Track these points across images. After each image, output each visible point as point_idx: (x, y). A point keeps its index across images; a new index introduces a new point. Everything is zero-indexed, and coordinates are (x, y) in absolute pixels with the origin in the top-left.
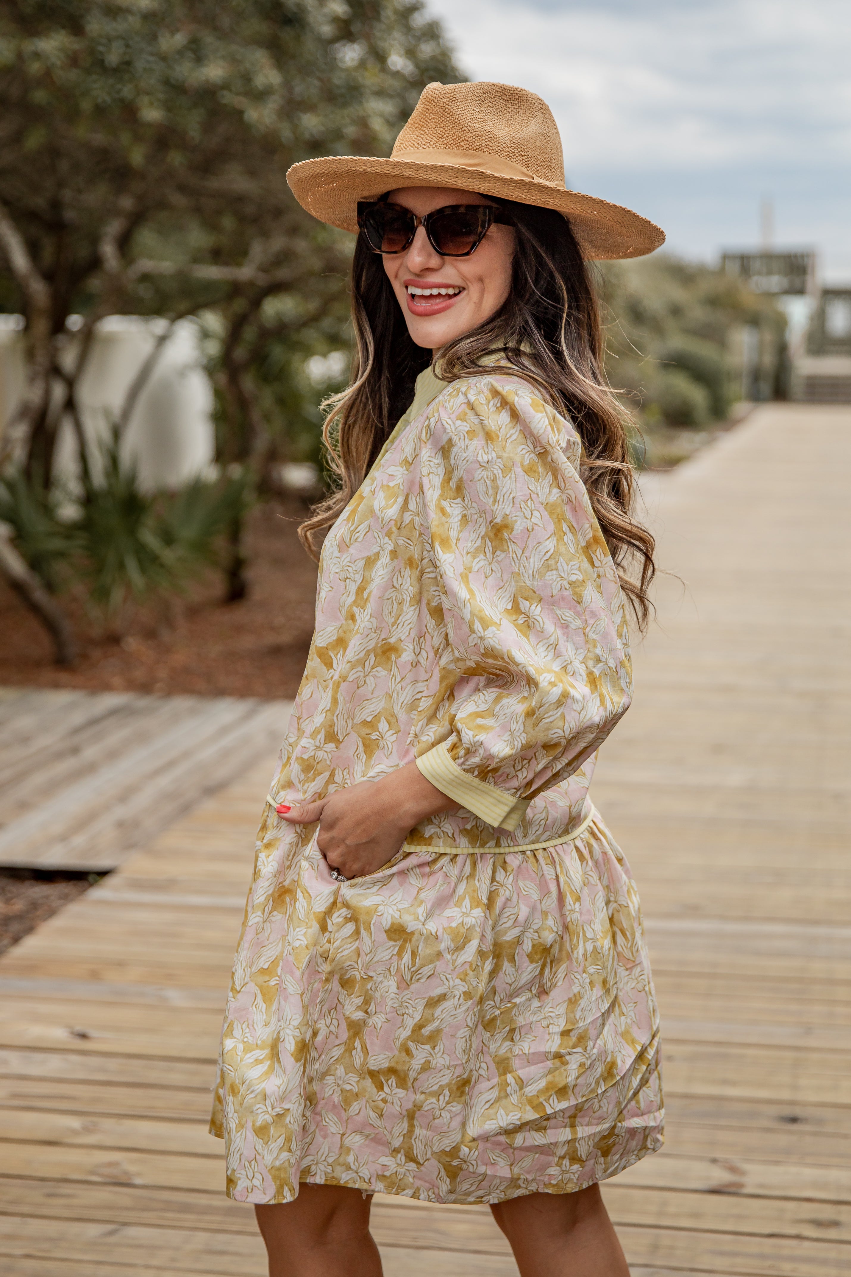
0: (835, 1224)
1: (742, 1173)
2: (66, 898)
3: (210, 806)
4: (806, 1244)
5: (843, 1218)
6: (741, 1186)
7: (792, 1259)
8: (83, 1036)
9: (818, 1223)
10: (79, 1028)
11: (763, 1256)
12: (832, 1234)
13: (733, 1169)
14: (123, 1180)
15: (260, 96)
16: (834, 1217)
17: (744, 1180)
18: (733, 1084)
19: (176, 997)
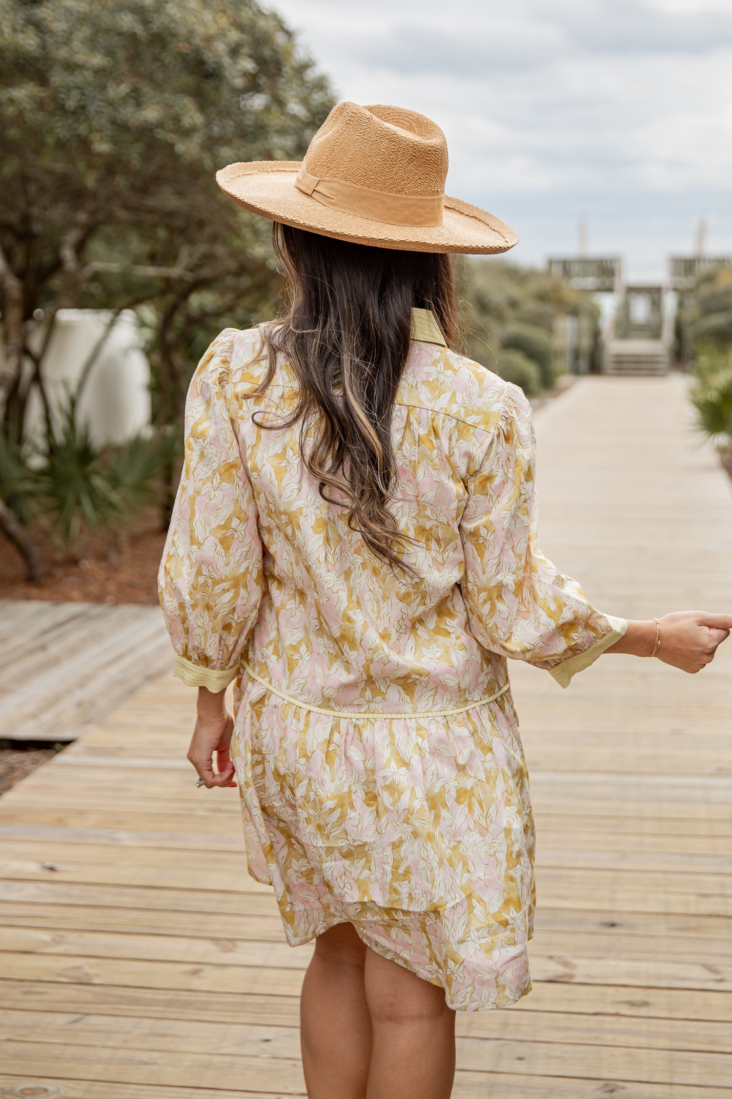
0: (646, 1004)
1: (573, 966)
2: (36, 762)
3: (150, 690)
4: (623, 1019)
5: (651, 999)
6: (572, 976)
7: (612, 1031)
8: (52, 869)
9: (632, 1004)
10: (49, 863)
11: (589, 1030)
12: (643, 1012)
13: (565, 964)
14: (85, 980)
15: (187, 133)
16: (644, 999)
17: (574, 972)
18: (565, 898)
19: (125, 838)
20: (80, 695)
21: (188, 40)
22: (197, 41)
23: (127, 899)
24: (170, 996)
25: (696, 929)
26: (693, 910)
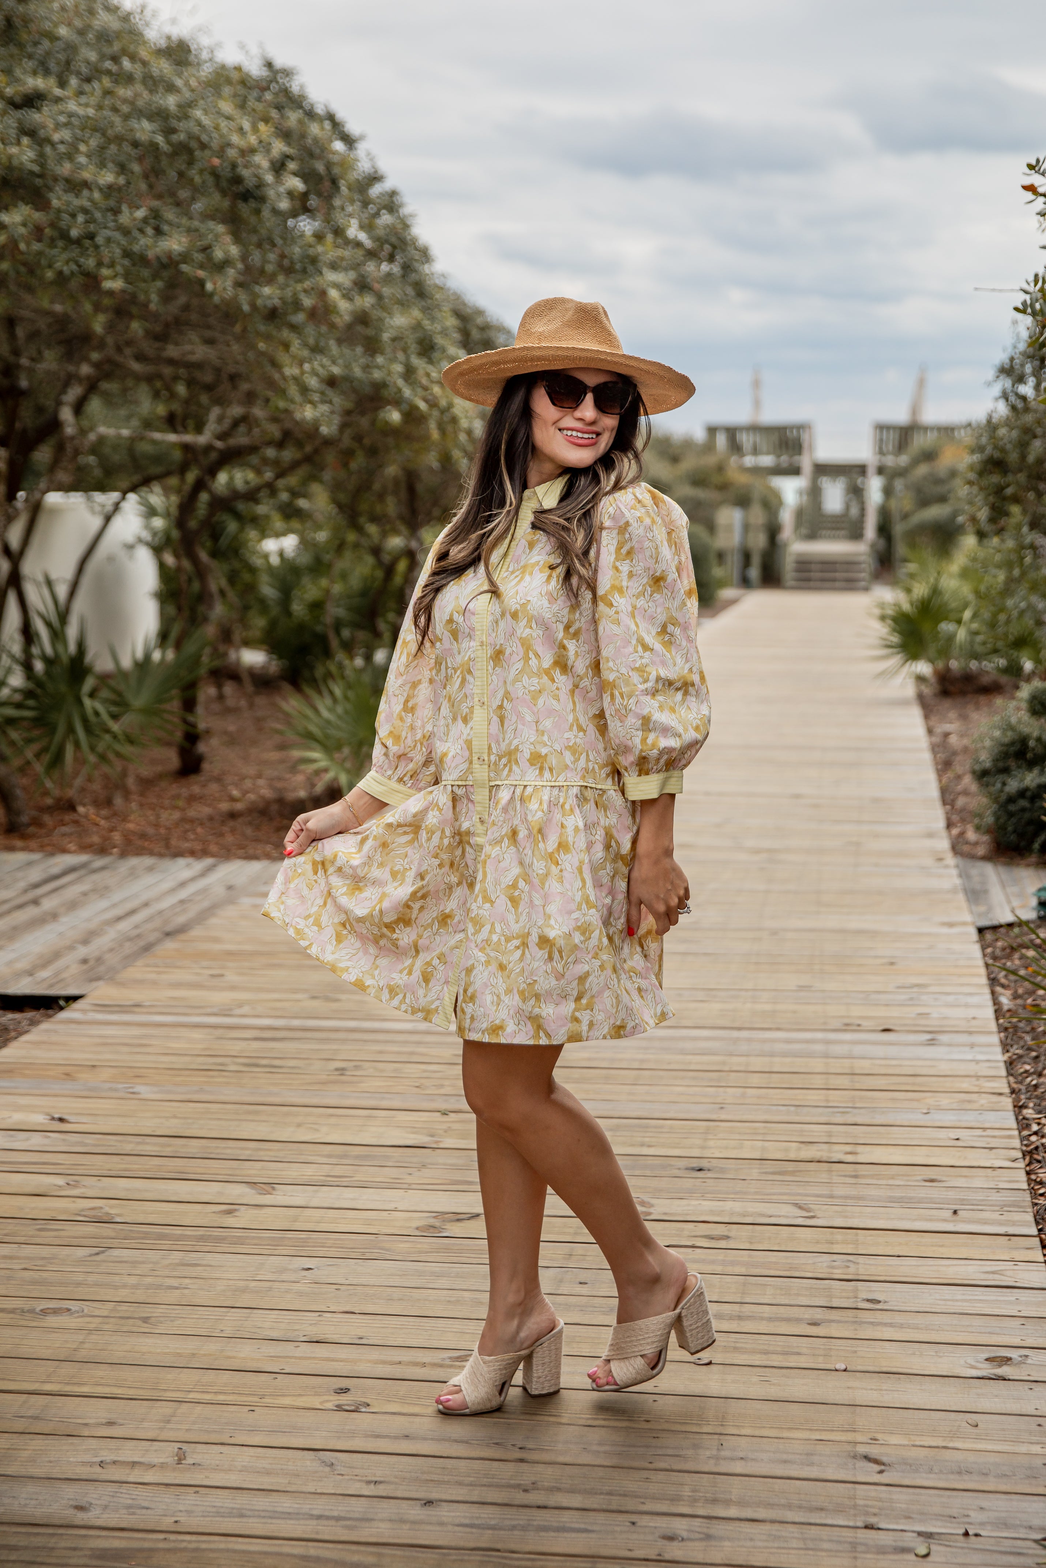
0: (728, 1237)
1: (652, 1206)
2: (33, 1023)
3: (170, 945)
4: (700, 1251)
5: (734, 1234)
6: (650, 1214)
8: (61, 1120)
9: (713, 1238)
10: (56, 1116)
12: (723, 1244)
14: (105, 1219)
15: (220, 267)
16: (726, 1234)
17: (651, 1210)
18: (649, 1146)
19: (144, 1091)
20: (82, 951)
21: (221, 153)
22: (232, 153)
23: (151, 1146)
24: (201, 1232)
25: (793, 1173)
26: (792, 1156)
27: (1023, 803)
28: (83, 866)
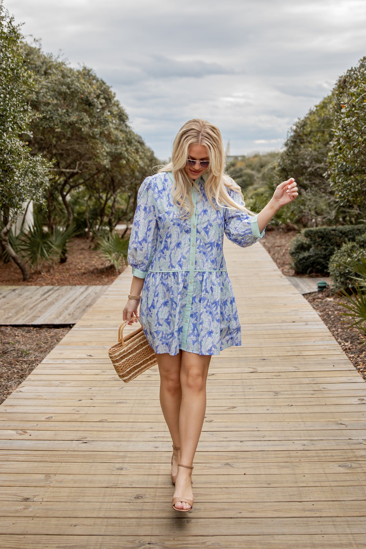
1: (256, 369)
3: (90, 309)
6: (257, 371)
8: (91, 356)
10: (88, 355)
15: (85, 124)
20: (67, 312)
21: (83, 94)
22: (86, 94)
25: (288, 359)
27: (304, 261)
28: (52, 289)
